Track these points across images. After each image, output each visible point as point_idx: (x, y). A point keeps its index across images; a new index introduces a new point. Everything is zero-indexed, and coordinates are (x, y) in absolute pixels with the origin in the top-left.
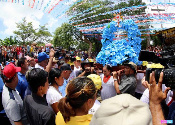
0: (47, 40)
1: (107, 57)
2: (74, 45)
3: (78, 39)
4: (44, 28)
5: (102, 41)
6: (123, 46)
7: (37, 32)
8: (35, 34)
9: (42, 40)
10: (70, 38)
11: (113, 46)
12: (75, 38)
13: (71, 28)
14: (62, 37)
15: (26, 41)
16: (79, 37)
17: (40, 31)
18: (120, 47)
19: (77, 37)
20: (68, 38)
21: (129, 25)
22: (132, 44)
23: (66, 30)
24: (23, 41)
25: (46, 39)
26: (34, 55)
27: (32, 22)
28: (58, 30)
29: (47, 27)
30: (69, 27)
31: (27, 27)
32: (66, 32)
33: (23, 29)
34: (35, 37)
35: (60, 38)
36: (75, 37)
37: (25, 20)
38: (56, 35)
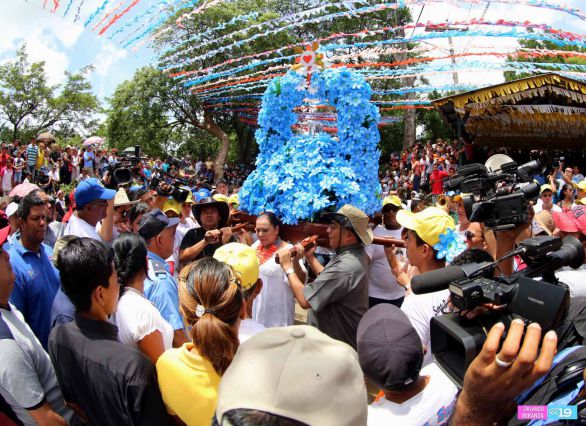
0: (87, 122)
1: (269, 195)
2: (172, 143)
3: (182, 121)
4: (79, 82)
5: (260, 137)
6: (319, 158)
7: (57, 95)
8: (52, 103)
9: (72, 124)
10: (160, 117)
11: (288, 155)
12: (175, 120)
13: (163, 84)
14: (135, 116)
15: (23, 127)
16: (188, 116)
17: (67, 94)
18: (309, 163)
19: (182, 114)
20: (154, 117)
21: (341, 89)
22: (349, 150)
23: (149, 91)
24: (12, 127)
25: (83, 121)
26: (48, 177)
27: (43, 63)
28: (123, 91)
29: (88, 77)
30: (157, 81)
31: (29, 77)
32: (147, 99)
33: (14, 85)
34: (51, 114)
35: (128, 119)
36: (175, 116)
37: (23, 54)
38: (116, 108)
